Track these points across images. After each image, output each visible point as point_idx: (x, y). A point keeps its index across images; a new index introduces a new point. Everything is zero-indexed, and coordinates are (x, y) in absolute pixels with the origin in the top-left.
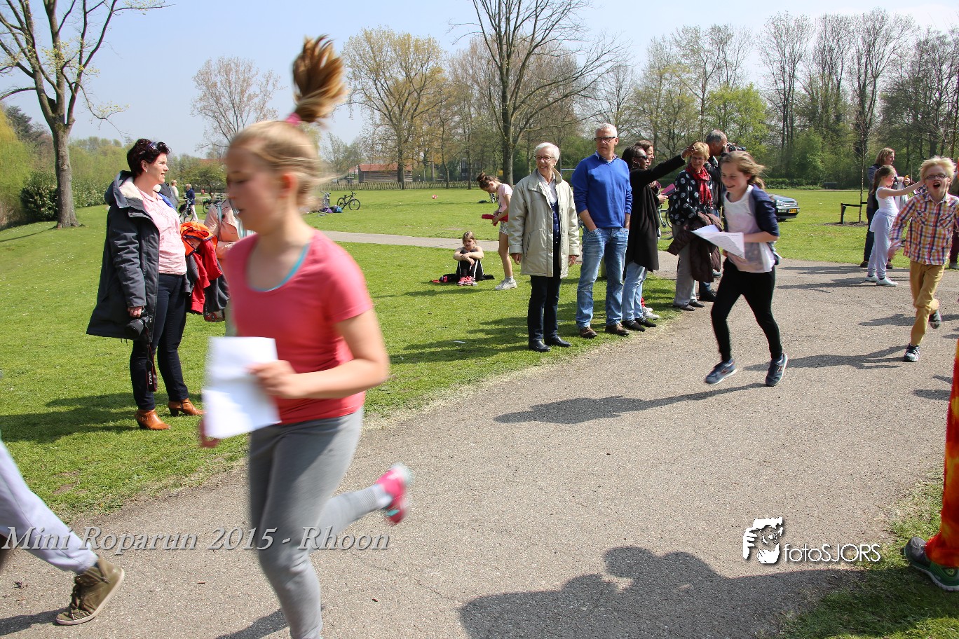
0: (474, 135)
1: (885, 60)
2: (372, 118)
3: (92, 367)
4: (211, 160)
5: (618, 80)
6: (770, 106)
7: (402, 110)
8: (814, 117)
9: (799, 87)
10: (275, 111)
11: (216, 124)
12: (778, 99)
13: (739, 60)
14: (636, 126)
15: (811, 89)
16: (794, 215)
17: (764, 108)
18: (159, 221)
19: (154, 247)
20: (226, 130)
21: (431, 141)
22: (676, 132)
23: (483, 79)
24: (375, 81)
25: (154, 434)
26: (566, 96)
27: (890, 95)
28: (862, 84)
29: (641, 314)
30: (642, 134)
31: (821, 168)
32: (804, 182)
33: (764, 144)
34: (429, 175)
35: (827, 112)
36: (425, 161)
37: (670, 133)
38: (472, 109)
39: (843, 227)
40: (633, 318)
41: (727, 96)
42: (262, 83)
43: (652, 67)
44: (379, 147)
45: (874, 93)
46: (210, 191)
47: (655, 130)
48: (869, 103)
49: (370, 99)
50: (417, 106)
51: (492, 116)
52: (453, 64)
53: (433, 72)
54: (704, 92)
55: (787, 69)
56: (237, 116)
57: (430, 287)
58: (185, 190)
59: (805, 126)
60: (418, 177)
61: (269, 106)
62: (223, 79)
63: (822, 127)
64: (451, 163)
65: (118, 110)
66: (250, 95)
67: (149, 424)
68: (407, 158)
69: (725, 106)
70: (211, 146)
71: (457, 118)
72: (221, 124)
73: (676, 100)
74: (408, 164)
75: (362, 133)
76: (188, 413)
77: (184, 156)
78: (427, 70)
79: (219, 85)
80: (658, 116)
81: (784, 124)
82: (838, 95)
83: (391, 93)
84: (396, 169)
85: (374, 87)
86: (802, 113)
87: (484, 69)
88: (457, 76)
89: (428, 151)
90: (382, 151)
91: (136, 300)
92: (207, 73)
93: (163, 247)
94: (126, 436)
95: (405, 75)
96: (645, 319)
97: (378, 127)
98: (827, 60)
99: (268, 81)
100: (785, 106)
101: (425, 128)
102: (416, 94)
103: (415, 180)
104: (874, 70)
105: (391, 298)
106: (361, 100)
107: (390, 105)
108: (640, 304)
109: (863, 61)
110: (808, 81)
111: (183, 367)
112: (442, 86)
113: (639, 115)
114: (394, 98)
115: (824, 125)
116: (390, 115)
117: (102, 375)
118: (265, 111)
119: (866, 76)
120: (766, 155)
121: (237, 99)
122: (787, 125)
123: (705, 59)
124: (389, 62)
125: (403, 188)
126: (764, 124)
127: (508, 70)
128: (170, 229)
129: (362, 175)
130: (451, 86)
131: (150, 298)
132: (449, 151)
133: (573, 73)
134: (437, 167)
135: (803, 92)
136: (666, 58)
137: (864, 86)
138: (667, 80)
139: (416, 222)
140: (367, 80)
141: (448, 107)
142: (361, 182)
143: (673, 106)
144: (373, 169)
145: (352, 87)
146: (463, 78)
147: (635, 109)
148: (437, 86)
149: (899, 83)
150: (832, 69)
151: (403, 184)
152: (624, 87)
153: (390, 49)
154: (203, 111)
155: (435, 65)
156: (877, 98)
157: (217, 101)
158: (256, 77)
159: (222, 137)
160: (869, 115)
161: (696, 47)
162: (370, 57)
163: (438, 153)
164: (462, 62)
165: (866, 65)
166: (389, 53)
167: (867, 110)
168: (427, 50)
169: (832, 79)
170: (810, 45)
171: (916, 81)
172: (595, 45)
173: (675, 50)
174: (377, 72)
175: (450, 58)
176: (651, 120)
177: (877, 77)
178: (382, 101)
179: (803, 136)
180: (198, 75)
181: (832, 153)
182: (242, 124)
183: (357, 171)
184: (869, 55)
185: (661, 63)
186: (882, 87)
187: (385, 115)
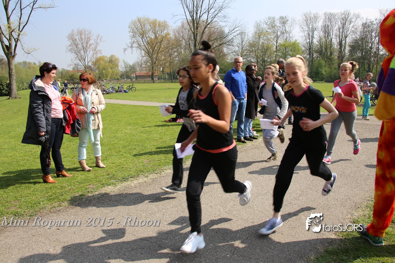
0: (183, 60)
1: (349, 31)
2: (141, 54)
3: (24, 157)
4: (74, 71)
5: (242, 38)
6: (304, 49)
7: (153, 50)
8: (321, 53)
9: (315, 41)
10: (101, 51)
11: (76, 56)
12: (307, 46)
13: (291, 30)
14: (249, 57)
15: (320, 42)
17: (301, 49)
18: (51, 96)
19: (50, 107)
20: (80, 59)
21: (165, 63)
22: (266, 59)
23: (186, 37)
24: (142, 38)
25: (50, 185)
26: (221, 45)
27: (352, 45)
28: (340, 41)
29: (251, 134)
30: (252, 60)
31: (324, 74)
32: (318, 79)
34: (165, 77)
35: (327, 51)
36: (163, 71)
37: (263, 60)
38: (182, 50)
40: (248, 135)
41: (286, 45)
42: (95, 39)
43: (256, 33)
44: (144, 66)
45: (345, 44)
46: (74, 84)
47: (257, 59)
48: (343, 48)
49: (140, 45)
50: (159, 49)
51: (190, 53)
52: (174, 32)
53: (166, 35)
54: (277, 43)
55: (310, 34)
56: (85, 53)
57: (165, 123)
58: (64, 83)
59: (318, 57)
60: (160, 78)
61: (98, 48)
62: (79, 37)
63: (325, 57)
64: (174, 72)
65: (35, 50)
66: (90, 44)
67: (48, 181)
68: (156, 70)
69: (285, 49)
70: (74, 65)
71: (176, 54)
72: (79, 56)
73: (265, 46)
74: (156, 72)
75: (137, 60)
76: (64, 176)
77: (63, 69)
78: (163, 34)
79: (77, 40)
81: (309, 56)
82: (331, 44)
83: (149, 43)
84: (151, 75)
85: (142, 41)
86: (317, 52)
87: (187, 33)
88: (176, 36)
89: (164, 67)
90: (145, 67)
91: (42, 129)
92: (72, 35)
93: (53, 106)
94: (38, 185)
95: (154, 36)
96: (253, 136)
97: (143, 57)
98: (327, 31)
99: (98, 38)
100: (310, 49)
101: (163, 57)
102: (159, 44)
104: (345, 34)
105: (149, 128)
106: (136, 46)
107: (148, 48)
108: (251, 130)
109: (341, 31)
110: (319, 39)
111: (62, 157)
112: (170, 41)
113: (250, 52)
114: (150, 45)
116: (148, 52)
117: (28, 160)
118: (97, 50)
119: (342, 37)
121: (85, 46)
122: (311, 57)
123: (277, 29)
124: (148, 31)
125: (154, 82)
127: (197, 34)
128: (56, 99)
129: (137, 77)
130: (173, 40)
131: (48, 128)
132: (173, 67)
133: (223, 35)
134: (168, 74)
135: (317, 43)
136: (261, 29)
137: (342, 41)
138: (262, 38)
139: (159, 96)
140: (139, 38)
141: (172, 49)
142: (136, 80)
143: (264, 49)
144: (141, 75)
145: (133, 41)
146: (178, 37)
147: (249, 50)
148: (168, 41)
149: (355, 40)
150: (329, 34)
151: (154, 80)
152: (244, 41)
153: (148, 25)
154: (71, 50)
155: (167, 32)
156: (347, 46)
157: (77, 46)
158: (93, 36)
159: (79, 61)
160: (344, 53)
161: (274, 25)
162: (140, 28)
163: (168, 68)
164: (178, 31)
165: (342, 33)
166: (148, 27)
167: (343, 51)
168: (164, 26)
169: (329, 38)
170: (320, 24)
171: (362, 39)
172: (232, 24)
173: (265, 26)
174: (143, 35)
175: (173, 29)
176: (255, 54)
177: (346, 37)
178: (145, 46)
179: (317, 61)
180: (68, 35)
181: (329, 68)
182: (87, 56)
183: (135, 75)
184: (343, 28)
185: (259, 31)
186: (349, 41)
187: (146, 52)
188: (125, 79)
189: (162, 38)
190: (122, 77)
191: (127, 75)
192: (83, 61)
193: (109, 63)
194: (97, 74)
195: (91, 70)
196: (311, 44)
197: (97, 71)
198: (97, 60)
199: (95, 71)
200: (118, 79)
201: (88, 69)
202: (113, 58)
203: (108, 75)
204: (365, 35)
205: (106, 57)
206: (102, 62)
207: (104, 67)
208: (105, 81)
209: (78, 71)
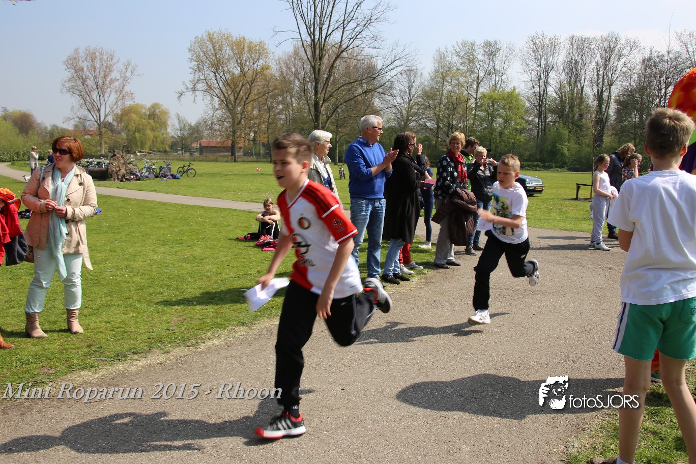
0: (294, 120)
1: (618, 72)
2: (212, 103)
4: (76, 131)
5: (410, 80)
6: (529, 105)
7: (237, 98)
8: (562, 115)
9: (551, 91)
10: (132, 94)
11: (82, 101)
12: (535, 100)
13: (505, 68)
14: (423, 118)
15: (561, 93)
16: (540, 191)
17: (523, 106)
20: (90, 107)
21: (260, 124)
22: (454, 123)
24: (215, 73)
26: (368, 92)
27: (622, 99)
28: (600, 91)
29: (398, 271)
30: (427, 124)
31: (567, 155)
32: (554, 165)
33: (523, 135)
34: (258, 152)
35: (573, 111)
36: (254, 140)
37: (449, 124)
38: (293, 99)
39: (577, 202)
40: (391, 274)
41: (495, 95)
42: (122, 70)
43: (437, 71)
44: (217, 127)
45: (609, 97)
47: (438, 121)
48: (605, 105)
49: (210, 87)
50: (249, 95)
52: (279, 63)
53: (262, 69)
54: (477, 92)
55: (542, 77)
56: (100, 96)
59: (555, 121)
60: (248, 153)
61: (127, 88)
62: (89, 64)
63: (569, 122)
66: (111, 79)
68: (240, 137)
70: (77, 120)
72: (87, 102)
73: (455, 98)
74: (240, 142)
75: (203, 115)
77: (54, 126)
78: (258, 67)
79: (85, 69)
80: (440, 111)
82: (581, 98)
83: (228, 84)
84: (230, 145)
85: (214, 78)
86: (553, 112)
88: (282, 73)
89: (257, 132)
90: (219, 131)
92: (75, 59)
95: (240, 70)
96: (401, 274)
97: (217, 110)
98: (573, 71)
99: (127, 69)
100: (540, 106)
101: (255, 113)
102: (248, 86)
103: (245, 155)
104: (609, 79)
106: (203, 89)
107: (227, 93)
108: (398, 262)
109: (601, 72)
110: (558, 87)
112: (270, 80)
113: (425, 109)
114: (231, 88)
115: (570, 121)
116: (226, 102)
118: (124, 93)
119: (603, 84)
120: (524, 143)
121: (100, 82)
122: (541, 121)
123: (478, 67)
124: (227, 59)
125: (235, 161)
126: (524, 119)
129: (202, 149)
130: (277, 80)
132: (273, 133)
133: (373, 73)
134: (263, 144)
135: (555, 95)
136: (448, 65)
137: (602, 92)
138: (448, 82)
139: (239, 189)
140: (208, 72)
141: (273, 97)
142: (201, 154)
143: (452, 103)
144: (212, 145)
145: (196, 77)
146: (287, 75)
147: (423, 104)
148: (266, 80)
149: (628, 89)
150: (577, 77)
151: (235, 157)
152: (414, 86)
153: (228, 49)
154: (71, 90)
155: (264, 63)
156: (612, 100)
157: (84, 82)
158: (117, 64)
159: (87, 112)
160: (606, 114)
161: (472, 57)
162: (212, 54)
163: (265, 133)
164: (286, 62)
165: (604, 76)
166: (227, 52)
167: (604, 110)
168: (258, 50)
169: (577, 86)
170: (560, 59)
171: (641, 89)
172: (390, 52)
173: (455, 59)
174: (217, 66)
175: (277, 58)
176: (435, 113)
177: (612, 85)
178: (221, 89)
179: (553, 130)
180: (67, 60)
181: (576, 143)
182: (104, 103)
183: (198, 145)
184: (606, 68)
185: (444, 69)
186: (616, 93)
187: (223, 101)
188: (179, 152)
189: (255, 72)
190: (174, 147)
191: (183, 145)
192: (96, 112)
193: (149, 118)
194: (122, 139)
195: (112, 131)
196: (542, 96)
197: (123, 134)
198: (124, 111)
199: (120, 133)
200: (166, 151)
201: (106, 129)
202: (157, 111)
203: (146, 143)
204: (648, 81)
205: (142, 107)
206: (134, 116)
207: (137, 126)
208: (138, 154)
209: (86, 131)
